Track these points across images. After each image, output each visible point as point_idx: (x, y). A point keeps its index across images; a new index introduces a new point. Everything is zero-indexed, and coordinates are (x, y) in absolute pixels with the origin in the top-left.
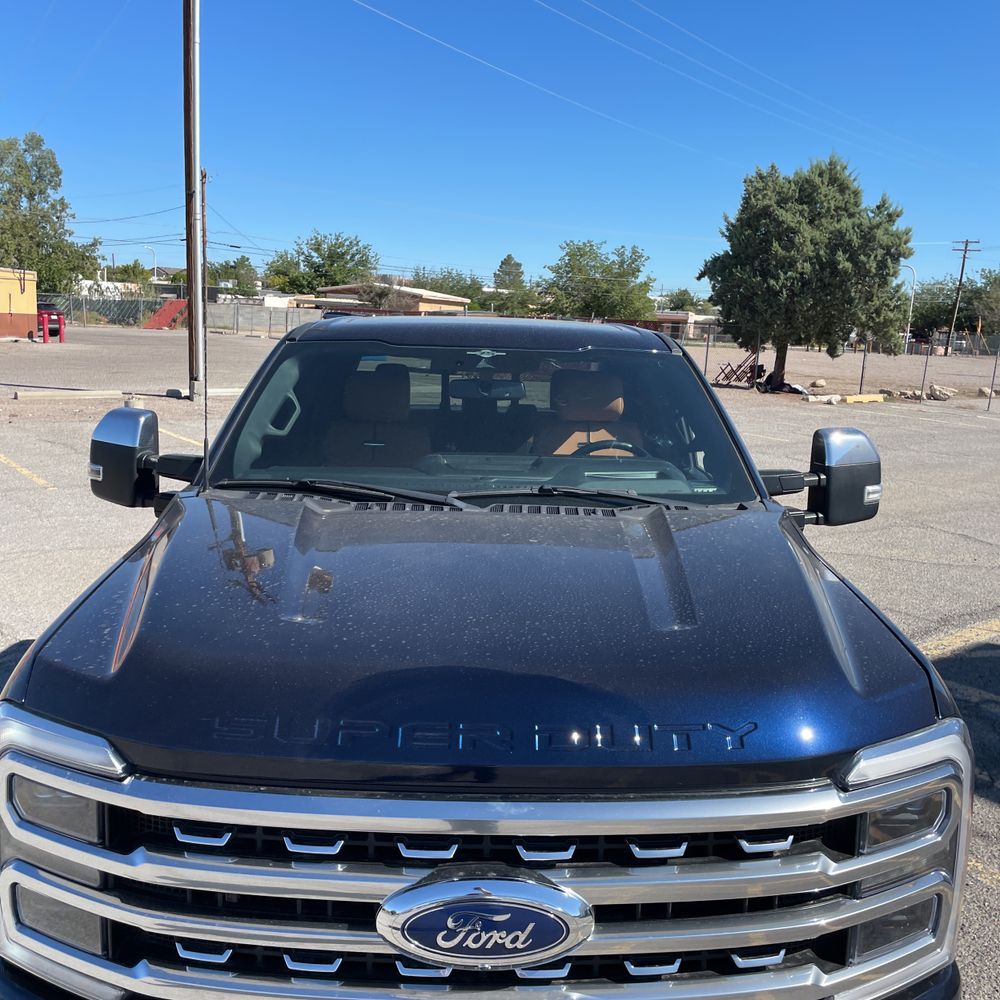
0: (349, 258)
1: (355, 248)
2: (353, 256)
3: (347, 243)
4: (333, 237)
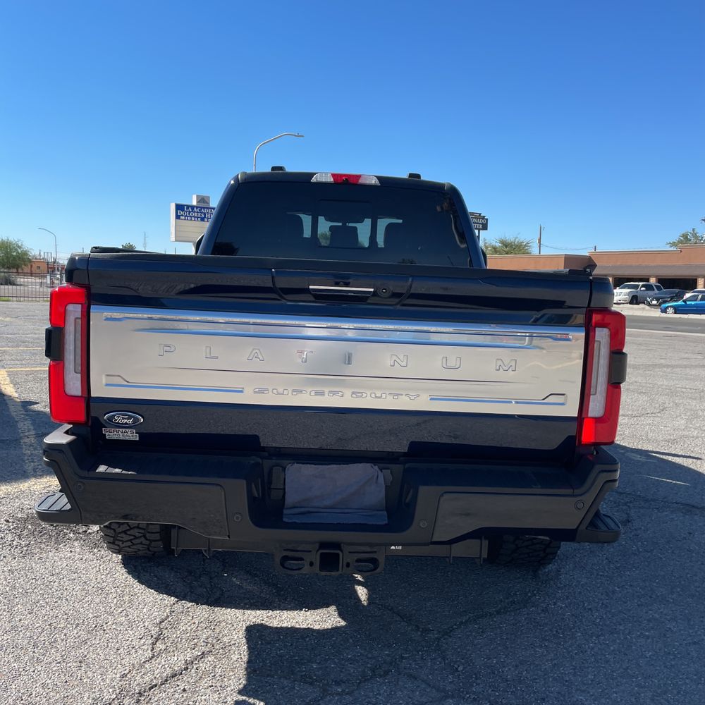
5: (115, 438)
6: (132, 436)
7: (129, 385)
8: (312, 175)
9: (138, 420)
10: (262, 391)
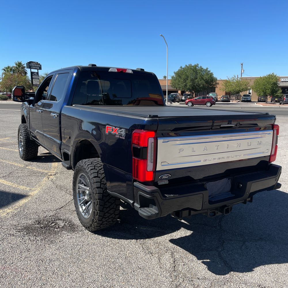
5: (161, 184)
6: (167, 182)
7: (169, 164)
8: (109, 68)
9: (169, 176)
10: (206, 160)
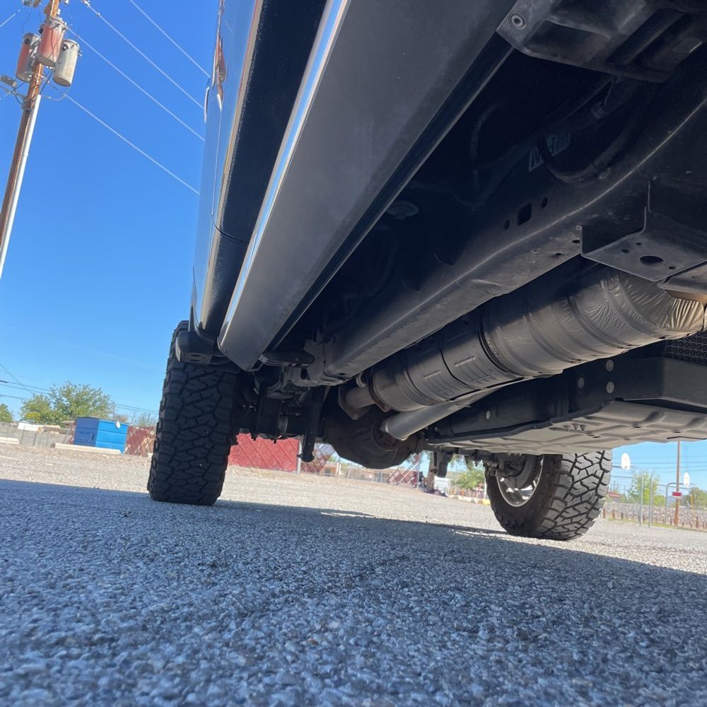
0: (91, 403)
1: (98, 397)
2: (95, 402)
3: (92, 393)
4: (82, 387)
